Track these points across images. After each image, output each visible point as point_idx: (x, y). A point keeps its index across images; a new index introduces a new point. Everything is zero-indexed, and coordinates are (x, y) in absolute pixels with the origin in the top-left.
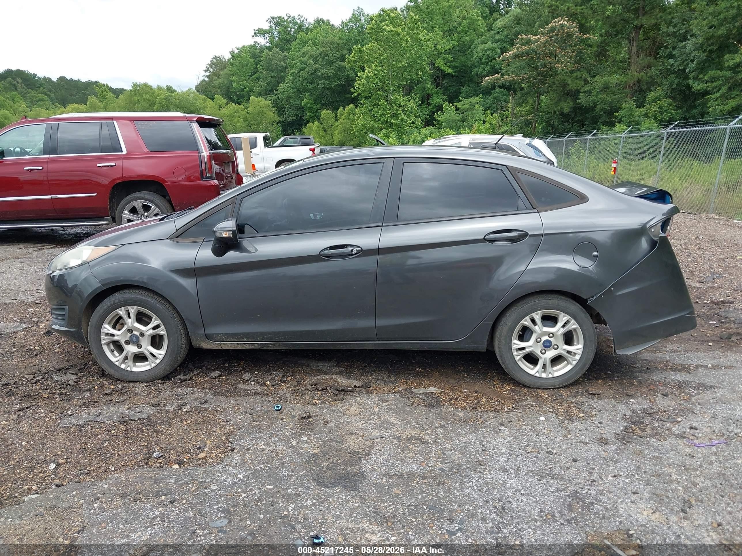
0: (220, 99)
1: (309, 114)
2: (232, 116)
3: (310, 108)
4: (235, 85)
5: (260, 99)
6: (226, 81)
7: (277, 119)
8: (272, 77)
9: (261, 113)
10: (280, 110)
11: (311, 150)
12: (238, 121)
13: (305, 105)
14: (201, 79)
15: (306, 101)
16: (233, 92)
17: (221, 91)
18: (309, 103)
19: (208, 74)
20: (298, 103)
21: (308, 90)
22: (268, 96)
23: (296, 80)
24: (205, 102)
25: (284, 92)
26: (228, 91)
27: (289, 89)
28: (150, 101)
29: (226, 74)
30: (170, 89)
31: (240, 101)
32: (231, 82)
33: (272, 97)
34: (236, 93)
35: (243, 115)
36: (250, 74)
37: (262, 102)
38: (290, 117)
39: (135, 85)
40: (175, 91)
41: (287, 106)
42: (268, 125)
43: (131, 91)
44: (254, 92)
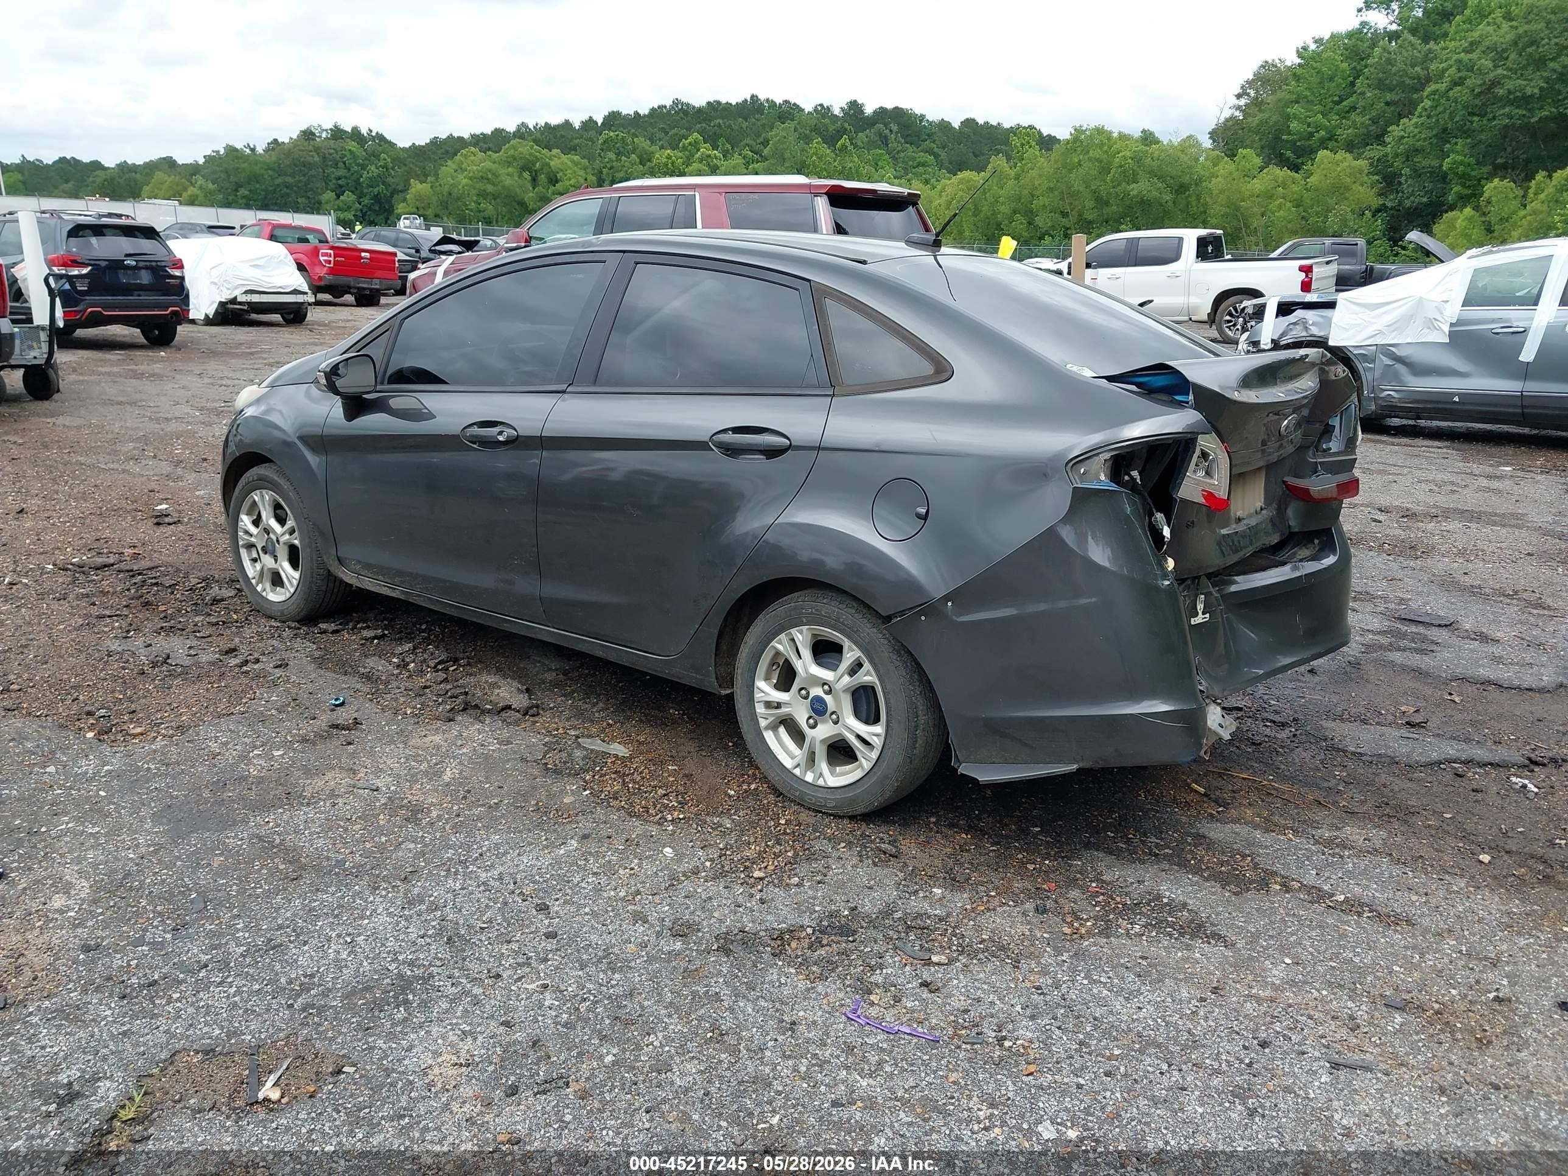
0: (1250, 157)
1: (1457, 188)
2: (1269, 195)
3: (1464, 176)
4: (1294, 125)
5: (1341, 155)
6: (1275, 118)
7: (1377, 202)
8: (1387, 104)
9: (1339, 190)
10: (1389, 181)
11: (1302, 269)
12: (1280, 206)
13: (1450, 169)
14: (1227, 113)
15: (1457, 156)
16: (1287, 141)
17: (1261, 140)
18: (1461, 163)
19: (1243, 102)
20: (1435, 163)
21: (1466, 133)
22: (1368, 148)
23: (1440, 109)
24: (1215, 165)
25: (1403, 137)
26: (1277, 138)
27: (1416, 131)
28: (1100, 161)
29: (1280, 100)
30: (1148, 138)
31: (1300, 161)
32: (1288, 117)
33: (1375, 152)
34: (1294, 142)
35: (1293, 193)
36: (1336, 98)
37: (1346, 164)
38: (1412, 198)
39: (1079, 131)
40: (1157, 142)
41: (1406, 171)
42: (1349, 216)
43: (1068, 142)
44: (1336, 141)
